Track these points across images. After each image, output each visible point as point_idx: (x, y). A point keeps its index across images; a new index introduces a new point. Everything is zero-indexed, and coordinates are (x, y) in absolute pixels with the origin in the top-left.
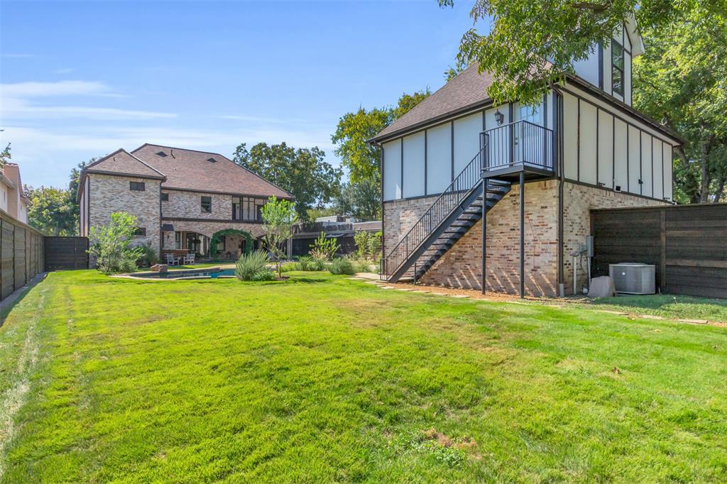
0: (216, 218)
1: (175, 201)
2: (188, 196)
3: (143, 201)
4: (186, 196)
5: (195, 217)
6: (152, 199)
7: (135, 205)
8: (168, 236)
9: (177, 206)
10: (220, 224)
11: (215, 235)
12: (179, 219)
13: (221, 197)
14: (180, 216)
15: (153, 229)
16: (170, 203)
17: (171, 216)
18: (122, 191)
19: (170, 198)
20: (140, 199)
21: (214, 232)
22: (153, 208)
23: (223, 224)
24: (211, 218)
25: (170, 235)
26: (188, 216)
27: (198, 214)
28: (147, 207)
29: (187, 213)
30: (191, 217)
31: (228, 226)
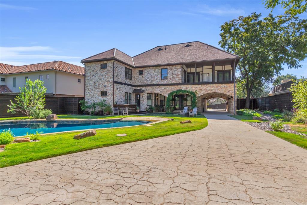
0: (170, 83)
1: (146, 74)
2: (153, 69)
3: (106, 74)
4: (152, 70)
5: (157, 83)
6: (110, 73)
8: (143, 96)
9: (147, 77)
10: (173, 87)
11: (171, 94)
12: (148, 85)
13: (174, 67)
14: (149, 83)
16: (144, 76)
17: (144, 84)
18: (97, 70)
19: (143, 73)
21: (169, 93)
23: (176, 86)
24: (167, 83)
25: (143, 95)
26: (153, 83)
27: (159, 81)
28: (108, 78)
29: (152, 81)
30: (155, 83)
31: (178, 87)
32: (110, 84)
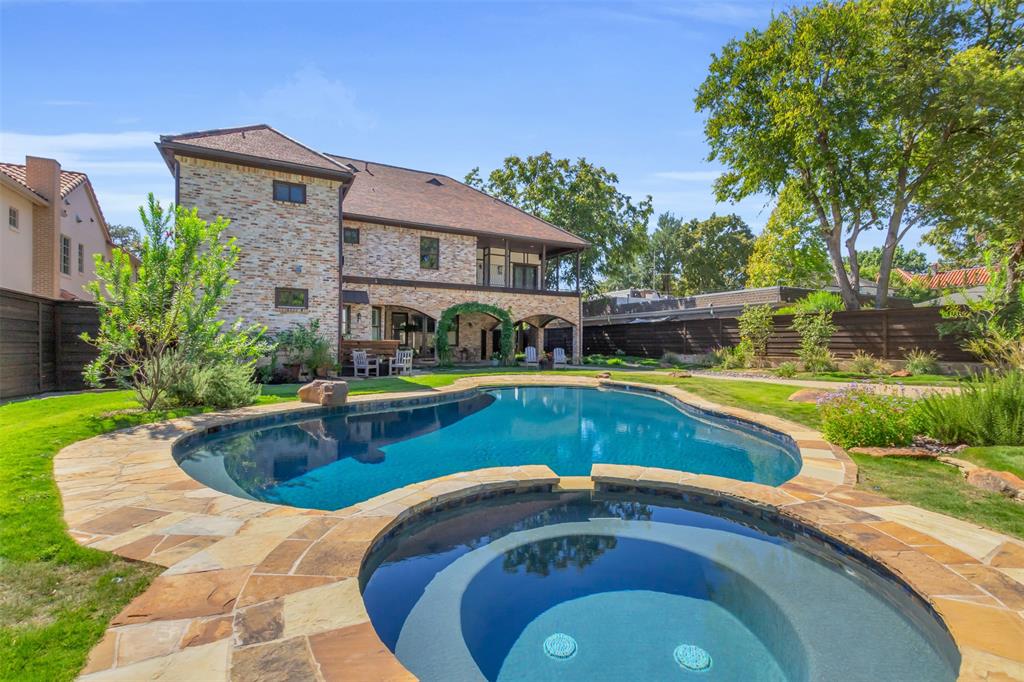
0: (447, 281)
1: (371, 245)
2: (397, 234)
3: (302, 226)
4: (392, 234)
5: (409, 278)
6: (321, 224)
7: (285, 237)
8: (359, 315)
9: (375, 254)
10: (454, 293)
11: (446, 314)
12: (381, 282)
13: (457, 239)
14: (381, 274)
15: (323, 293)
16: (363, 249)
17: (364, 275)
18: (256, 202)
19: (362, 238)
20: (294, 222)
21: (445, 308)
22: (324, 244)
23: (461, 292)
24: (439, 280)
25: (362, 312)
26: (395, 275)
27: (414, 272)
28: (311, 242)
29: (394, 269)
30: (402, 277)
31: (469, 296)
32: (321, 267)
